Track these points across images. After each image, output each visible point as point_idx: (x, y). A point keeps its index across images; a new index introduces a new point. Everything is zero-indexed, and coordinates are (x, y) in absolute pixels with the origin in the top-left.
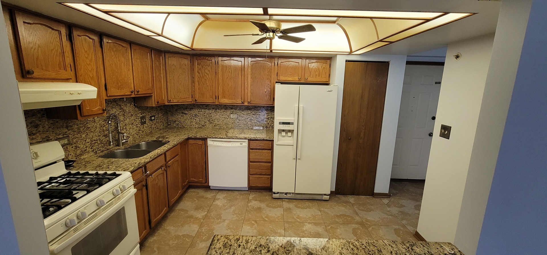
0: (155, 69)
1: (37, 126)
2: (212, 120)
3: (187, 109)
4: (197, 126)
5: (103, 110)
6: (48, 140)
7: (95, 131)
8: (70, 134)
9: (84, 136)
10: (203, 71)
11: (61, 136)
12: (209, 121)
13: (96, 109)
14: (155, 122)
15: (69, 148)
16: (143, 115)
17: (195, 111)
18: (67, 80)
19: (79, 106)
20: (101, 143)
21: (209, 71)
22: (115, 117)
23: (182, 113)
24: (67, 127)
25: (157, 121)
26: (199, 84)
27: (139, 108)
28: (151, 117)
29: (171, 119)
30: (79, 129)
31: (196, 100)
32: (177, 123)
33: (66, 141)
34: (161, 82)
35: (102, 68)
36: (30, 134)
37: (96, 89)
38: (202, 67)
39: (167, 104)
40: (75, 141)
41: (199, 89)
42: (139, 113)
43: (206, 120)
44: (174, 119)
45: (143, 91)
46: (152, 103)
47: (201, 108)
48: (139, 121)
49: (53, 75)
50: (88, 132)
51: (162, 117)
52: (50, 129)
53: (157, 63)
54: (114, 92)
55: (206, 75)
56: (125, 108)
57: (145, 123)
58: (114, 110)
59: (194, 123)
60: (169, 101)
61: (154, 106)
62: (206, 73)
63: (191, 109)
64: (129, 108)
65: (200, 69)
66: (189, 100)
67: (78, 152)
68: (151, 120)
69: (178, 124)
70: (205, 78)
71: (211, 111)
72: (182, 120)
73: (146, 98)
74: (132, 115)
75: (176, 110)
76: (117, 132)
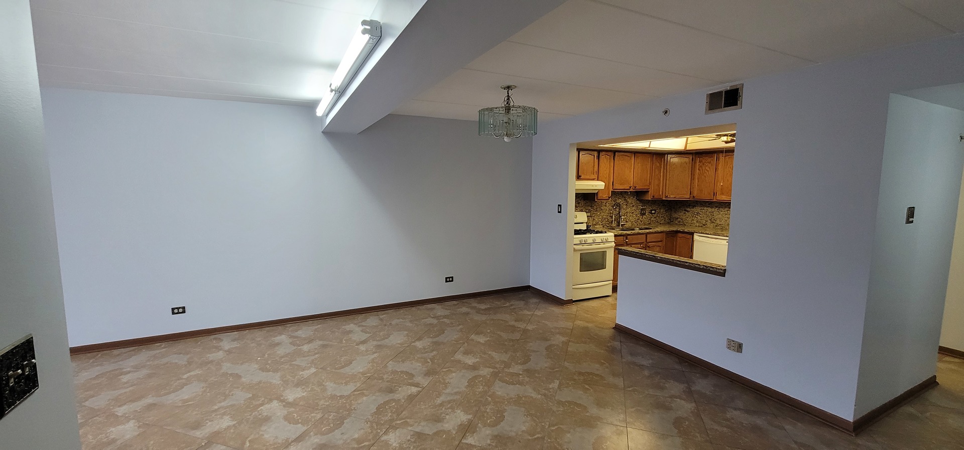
0: (655, 170)
1: (579, 203)
2: (714, 220)
3: (690, 207)
4: (697, 225)
5: (609, 197)
6: (582, 211)
9: (598, 213)
10: (704, 168)
11: (587, 211)
12: (710, 220)
13: (605, 196)
14: (655, 215)
15: (590, 218)
16: (644, 207)
17: (697, 209)
18: (593, 179)
19: (597, 193)
20: (608, 221)
21: (709, 168)
22: (619, 205)
23: (685, 210)
25: (658, 215)
26: (698, 182)
27: (641, 201)
28: (651, 211)
29: (674, 216)
30: (597, 209)
31: (694, 197)
32: (679, 220)
33: (589, 214)
34: (659, 180)
35: (612, 171)
36: (576, 207)
37: (604, 184)
38: (703, 164)
39: (664, 199)
41: (698, 185)
42: (640, 206)
43: (708, 219)
44: (676, 215)
45: (639, 187)
46: (649, 197)
47: (704, 206)
48: (638, 211)
49: (588, 177)
51: (664, 212)
53: (658, 164)
54: (619, 187)
55: (706, 171)
56: (628, 200)
57: (644, 214)
58: (620, 200)
59: (695, 222)
60: (666, 197)
61: (650, 199)
62: (707, 170)
63: (694, 207)
64: (632, 200)
65: (701, 167)
66: (686, 196)
67: (594, 223)
68: (651, 213)
69: (679, 222)
70: (705, 175)
71: (713, 210)
72: (684, 217)
73: (645, 192)
74: (633, 206)
75: (680, 208)
76: (619, 216)
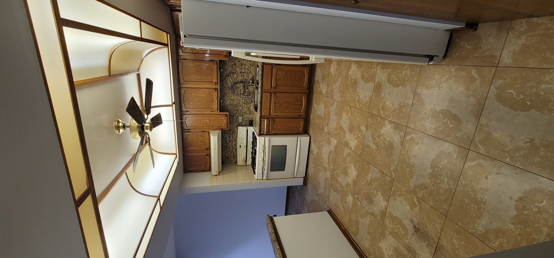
7: (239, 100)
8: (237, 116)
24: (234, 116)
40: (241, 113)
50: (239, 105)
52: (233, 124)
